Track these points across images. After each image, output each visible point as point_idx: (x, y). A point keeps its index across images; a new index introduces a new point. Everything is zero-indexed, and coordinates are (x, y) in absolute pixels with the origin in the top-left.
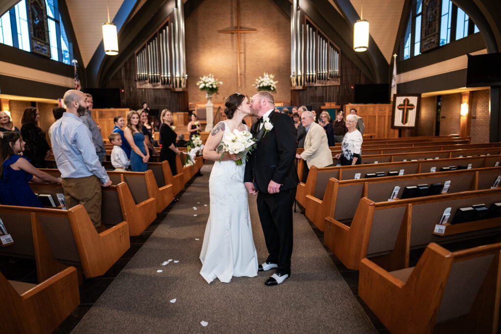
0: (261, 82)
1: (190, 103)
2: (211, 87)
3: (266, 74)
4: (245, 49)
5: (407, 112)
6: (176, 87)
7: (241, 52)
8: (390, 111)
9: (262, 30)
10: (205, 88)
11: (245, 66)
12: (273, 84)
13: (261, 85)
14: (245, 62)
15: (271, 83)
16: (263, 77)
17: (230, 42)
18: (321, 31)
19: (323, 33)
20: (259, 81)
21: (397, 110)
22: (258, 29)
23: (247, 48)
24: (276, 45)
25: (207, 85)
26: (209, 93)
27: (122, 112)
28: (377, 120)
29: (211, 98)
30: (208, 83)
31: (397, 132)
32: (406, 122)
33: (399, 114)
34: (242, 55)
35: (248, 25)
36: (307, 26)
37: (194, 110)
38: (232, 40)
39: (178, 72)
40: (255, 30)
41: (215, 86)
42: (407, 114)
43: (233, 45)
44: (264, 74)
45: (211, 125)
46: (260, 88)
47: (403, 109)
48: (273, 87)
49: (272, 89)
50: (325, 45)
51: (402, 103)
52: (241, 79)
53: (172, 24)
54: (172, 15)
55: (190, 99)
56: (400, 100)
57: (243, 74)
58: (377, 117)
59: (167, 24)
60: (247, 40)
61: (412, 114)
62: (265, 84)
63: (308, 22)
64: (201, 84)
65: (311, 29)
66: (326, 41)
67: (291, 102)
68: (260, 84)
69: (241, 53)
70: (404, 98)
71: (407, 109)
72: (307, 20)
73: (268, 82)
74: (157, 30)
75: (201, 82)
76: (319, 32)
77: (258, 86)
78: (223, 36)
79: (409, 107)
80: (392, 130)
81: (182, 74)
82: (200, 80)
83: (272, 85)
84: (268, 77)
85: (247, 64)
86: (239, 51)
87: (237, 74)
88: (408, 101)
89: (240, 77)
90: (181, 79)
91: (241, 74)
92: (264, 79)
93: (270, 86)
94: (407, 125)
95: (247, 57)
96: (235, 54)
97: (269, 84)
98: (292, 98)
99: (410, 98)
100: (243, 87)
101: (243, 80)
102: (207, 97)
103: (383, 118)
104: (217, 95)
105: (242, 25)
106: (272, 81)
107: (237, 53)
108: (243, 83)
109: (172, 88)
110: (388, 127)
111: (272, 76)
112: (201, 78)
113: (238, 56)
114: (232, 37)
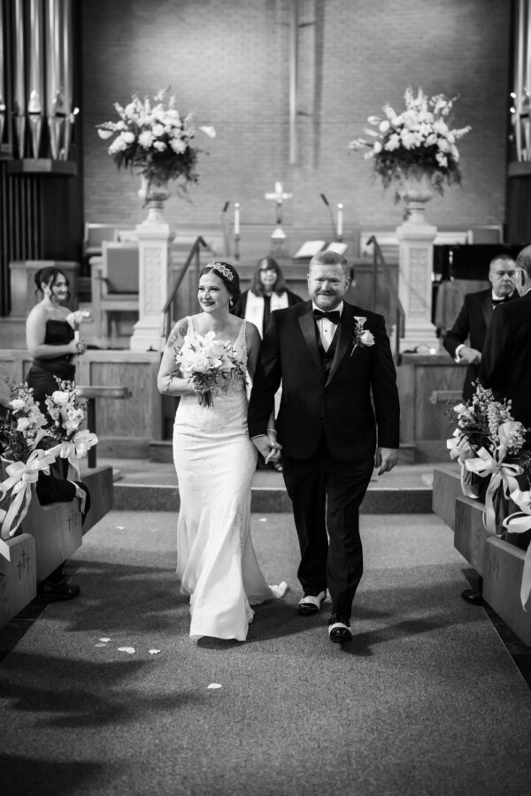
0: (393, 131)
1: (89, 226)
2: (160, 146)
3: (415, 96)
4: (319, 11)
6: (29, 153)
7: (303, 19)
10: (133, 153)
12: (449, 139)
13: (393, 144)
14: (319, 63)
15: (439, 136)
16: (401, 108)
20: (384, 126)
23: (328, 8)
25: (146, 139)
26: (151, 176)
29: (160, 199)
30: (148, 127)
34: (309, 33)
37: (99, 254)
39: (34, 94)
41: (178, 146)
44: (408, 96)
45: (159, 320)
46: (384, 154)
48: (448, 155)
49: (443, 162)
52: (299, 132)
55: (89, 209)
57: (310, 110)
62: (410, 141)
64: (118, 133)
67: (505, 228)
68: (387, 139)
69: (303, 25)
73: (425, 129)
75: (120, 125)
77: (378, 147)
81: (53, 101)
82: (116, 118)
83: (443, 145)
84: (425, 107)
85: (325, 74)
86: (297, 17)
87: (288, 113)
89: (298, 122)
90: (50, 122)
91: (299, 113)
92: (409, 116)
93: (435, 148)
95: (328, 44)
96: (280, 31)
97: (431, 140)
98: (508, 213)
100: (309, 166)
101: (311, 135)
102: (142, 193)
104: (191, 186)
106: (441, 127)
107: (287, 25)
108: (310, 150)
109: (10, 158)
111: (442, 104)
112: (119, 108)
113: (292, 34)
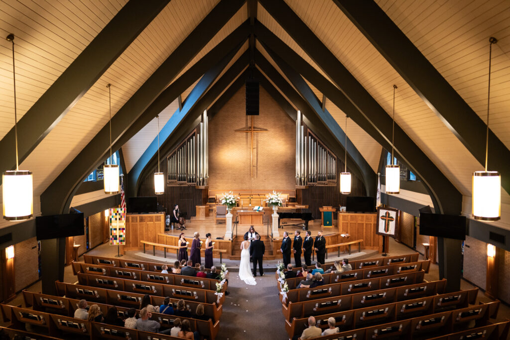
0: (271, 199)
2: (231, 203)
4: (257, 145)
5: (388, 222)
6: (200, 185)
7: (254, 147)
8: (375, 220)
9: (273, 130)
10: (226, 203)
11: (257, 159)
14: (257, 156)
15: (279, 200)
17: (245, 140)
18: (320, 142)
19: (322, 144)
21: (380, 219)
22: (268, 130)
23: (259, 145)
24: (283, 143)
25: (228, 201)
27: (158, 217)
28: (364, 227)
31: (381, 238)
32: (388, 231)
33: (382, 223)
34: (255, 150)
35: (260, 126)
36: (310, 137)
38: (247, 138)
39: (201, 173)
40: (266, 130)
42: (388, 225)
43: (247, 142)
44: (273, 192)
47: (386, 220)
49: (279, 205)
50: (324, 153)
51: (384, 215)
52: (253, 170)
53: (198, 135)
54: (198, 127)
56: (382, 212)
57: (256, 165)
58: (365, 225)
59: (194, 134)
60: (259, 138)
61: (392, 225)
62: (274, 201)
63: (310, 134)
65: (313, 140)
66: (325, 150)
70: (385, 211)
71: (388, 220)
72: (309, 133)
74: (186, 139)
76: (319, 143)
77: (268, 202)
78: (239, 134)
79: (390, 219)
80: (377, 236)
81: (205, 175)
83: (279, 202)
85: (259, 158)
87: (251, 166)
88: (389, 214)
89: (253, 168)
90: (204, 179)
94: (388, 233)
95: (259, 153)
97: (277, 201)
99: (390, 212)
100: (255, 177)
101: (256, 171)
103: (369, 226)
105: (255, 126)
107: (250, 148)
108: (255, 174)
109: (196, 186)
110: (373, 232)
113: (251, 150)
114: (247, 135)
